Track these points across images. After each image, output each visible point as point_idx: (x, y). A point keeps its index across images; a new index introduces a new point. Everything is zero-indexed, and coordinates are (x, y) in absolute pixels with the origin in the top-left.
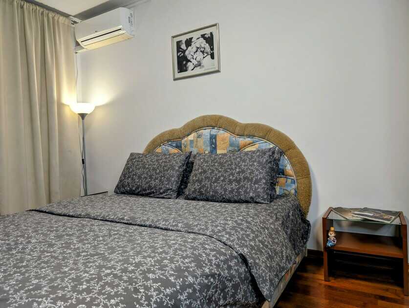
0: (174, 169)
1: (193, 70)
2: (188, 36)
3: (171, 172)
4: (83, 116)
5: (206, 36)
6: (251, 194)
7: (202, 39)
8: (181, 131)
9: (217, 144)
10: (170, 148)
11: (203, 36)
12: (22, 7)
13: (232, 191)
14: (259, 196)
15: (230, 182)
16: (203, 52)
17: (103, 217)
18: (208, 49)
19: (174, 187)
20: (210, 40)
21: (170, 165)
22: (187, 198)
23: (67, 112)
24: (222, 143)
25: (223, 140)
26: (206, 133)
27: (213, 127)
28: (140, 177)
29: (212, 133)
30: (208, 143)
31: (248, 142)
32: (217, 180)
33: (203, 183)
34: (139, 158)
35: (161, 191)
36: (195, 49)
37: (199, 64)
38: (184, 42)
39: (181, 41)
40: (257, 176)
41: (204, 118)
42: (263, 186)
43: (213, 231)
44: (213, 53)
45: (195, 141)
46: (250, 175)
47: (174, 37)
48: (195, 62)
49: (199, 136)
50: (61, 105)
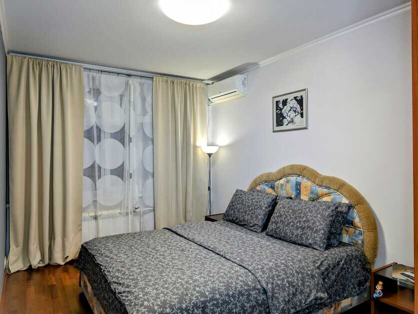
0: (261, 209)
1: (287, 125)
2: (284, 98)
3: (259, 211)
4: (210, 155)
5: (298, 99)
6: (310, 241)
7: (294, 101)
8: (274, 175)
9: (301, 190)
10: (267, 188)
11: (295, 98)
12: (173, 83)
13: (297, 236)
14: (316, 243)
15: (297, 228)
16: (295, 111)
17: (200, 243)
18: (299, 110)
19: (260, 224)
20: (300, 102)
21: (260, 205)
22: (267, 234)
23: (199, 152)
24: (305, 190)
25: (306, 187)
26: (293, 179)
27: (299, 176)
28: (238, 211)
29: (298, 180)
30: (294, 188)
31: (325, 193)
32: (289, 224)
33: (278, 225)
34: (241, 195)
35: (251, 225)
36: (289, 108)
37: (292, 121)
38: (281, 102)
39: (279, 101)
40: (317, 226)
41: (292, 167)
42: (321, 236)
43: (254, 268)
44: (303, 113)
45: (285, 185)
46: (312, 225)
47: (274, 98)
48: (289, 119)
49: (288, 182)
50: (195, 147)
